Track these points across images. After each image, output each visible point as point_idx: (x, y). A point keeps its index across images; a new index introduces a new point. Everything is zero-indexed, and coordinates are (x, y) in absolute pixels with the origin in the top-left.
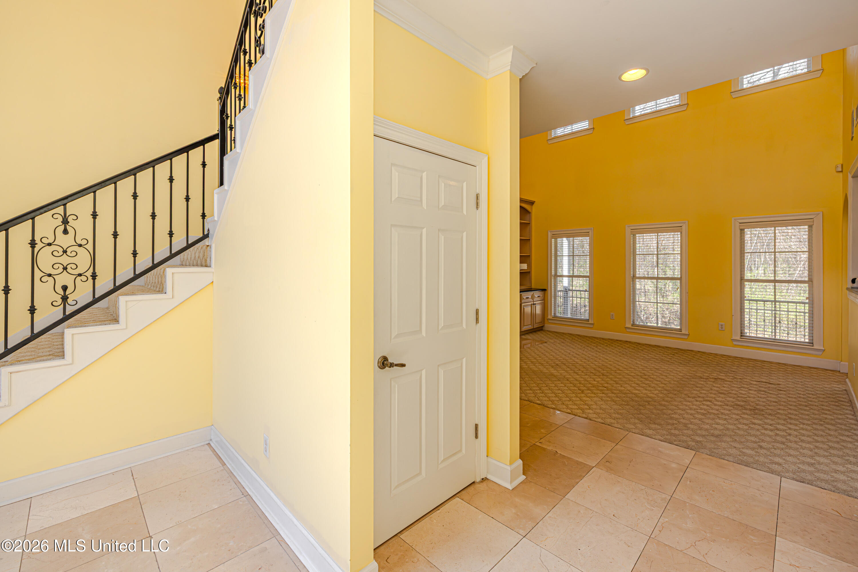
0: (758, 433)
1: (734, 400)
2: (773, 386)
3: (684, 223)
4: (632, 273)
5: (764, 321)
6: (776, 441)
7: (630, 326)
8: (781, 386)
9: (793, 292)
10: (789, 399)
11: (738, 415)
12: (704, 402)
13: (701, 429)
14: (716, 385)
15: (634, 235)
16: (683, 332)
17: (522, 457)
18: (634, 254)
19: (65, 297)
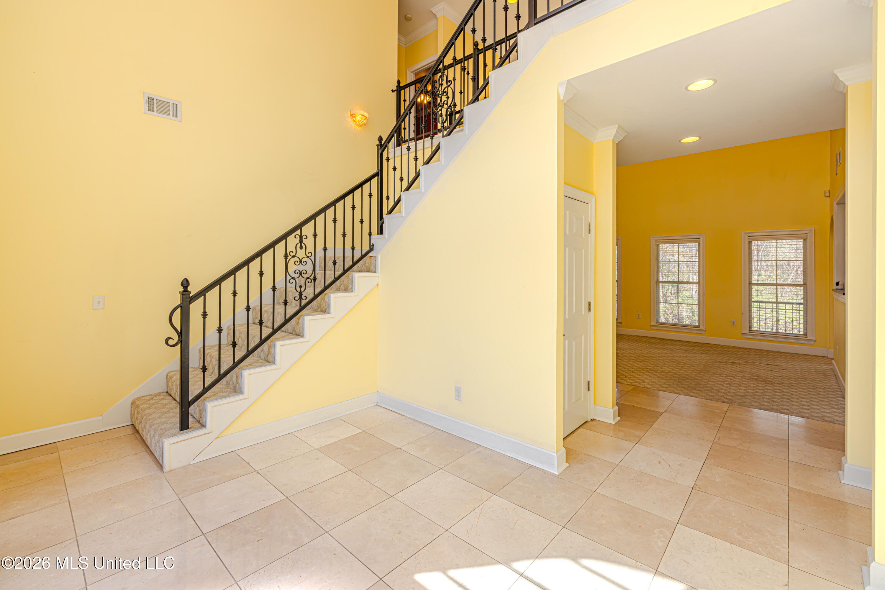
0: (771, 394)
1: (750, 376)
2: (777, 367)
3: (702, 235)
4: (656, 278)
5: (766, 320)
6: (784, 398)
7: (654, 324)
8: (783, 367)
9: (787, 296)
10: (790, 375)
11: (754, 384)
12: (728, 377)
13: (730, 392)
14: (734, 367)
15: (658, 245)
16: (701, 328)
17: (617, 404)
18: (658, 262)
19: (301, 294)
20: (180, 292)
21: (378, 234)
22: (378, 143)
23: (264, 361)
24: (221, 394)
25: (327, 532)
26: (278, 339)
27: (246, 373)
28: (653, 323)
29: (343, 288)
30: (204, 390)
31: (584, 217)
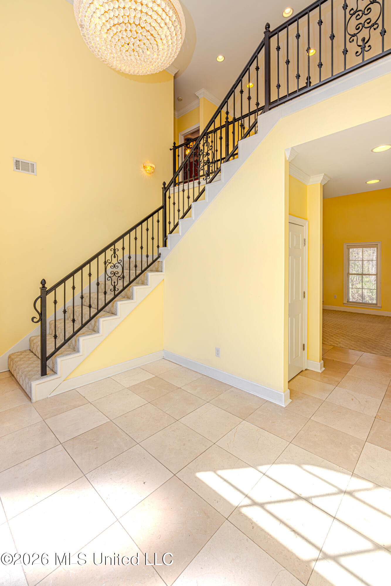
3: (379, 242)
4: (347, 271)
15: (349, 249)
16: (378, 305)
17: (323, 359)
18: (349, 260)
19: (115, 287)
20: (40, 288)
21: (163, 247)
22: (163, 186)
23: (92, 331)
24: (66, 353)
25: (138, 444)
26: (101, 317)
27: (81, 339)
28: (345, 302)
29: (141, 282)
30: (56, 350)
31: (301, 235)
